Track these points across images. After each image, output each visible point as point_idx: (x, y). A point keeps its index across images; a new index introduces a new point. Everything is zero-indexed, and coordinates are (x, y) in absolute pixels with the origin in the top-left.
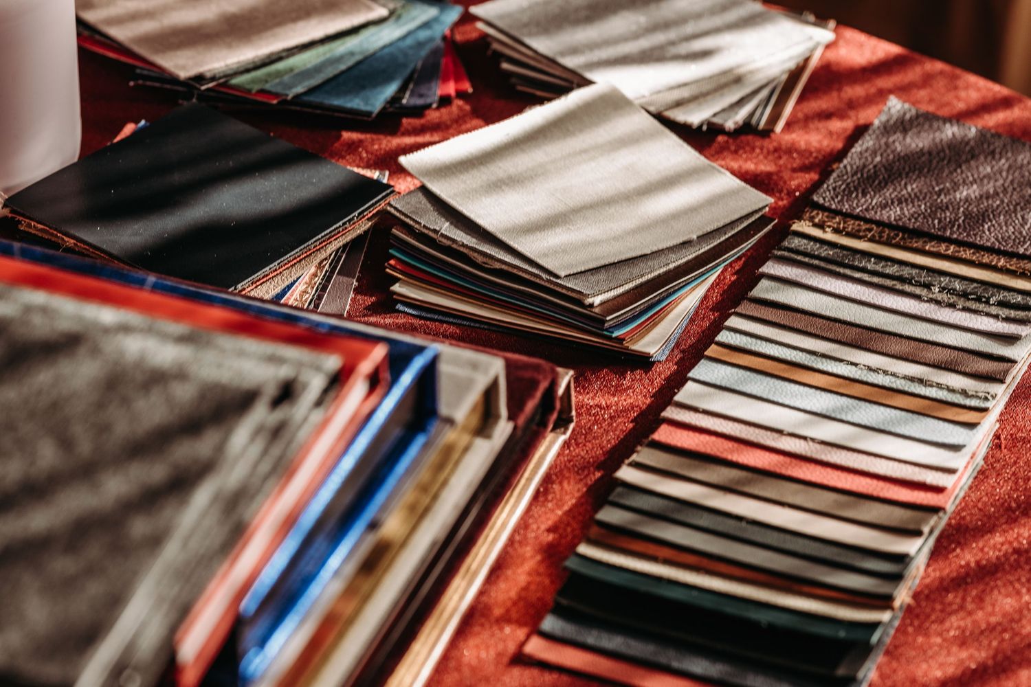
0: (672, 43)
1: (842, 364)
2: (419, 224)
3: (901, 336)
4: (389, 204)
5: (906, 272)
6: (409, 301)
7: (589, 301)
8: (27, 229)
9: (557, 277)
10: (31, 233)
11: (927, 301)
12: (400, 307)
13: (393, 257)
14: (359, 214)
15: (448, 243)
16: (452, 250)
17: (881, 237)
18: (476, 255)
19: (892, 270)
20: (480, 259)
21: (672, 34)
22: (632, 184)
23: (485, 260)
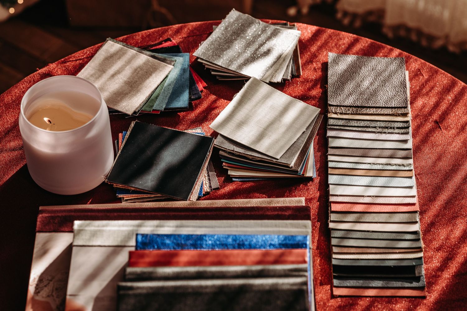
0: (257, 50)
1: (366, 164)
2: (227, 149)
3: (377, 149)
4: (215, 144)
5: (366, 124)
6: (235, 176)
7: (291, 166)
8: (116, 187)
9: (278, 159)
10: (118, 188)
11: (377, 133)
12: (234, 179)
13: (223, 162)
14: (209, 152)
15: (238, 154)
16: (240, 156)
17: (353, 112)
18: (248, 156)
19: (362, 124)
20: (251, 157)
21: (256, 45)
22: (276, 113)
23: (252, 157)
